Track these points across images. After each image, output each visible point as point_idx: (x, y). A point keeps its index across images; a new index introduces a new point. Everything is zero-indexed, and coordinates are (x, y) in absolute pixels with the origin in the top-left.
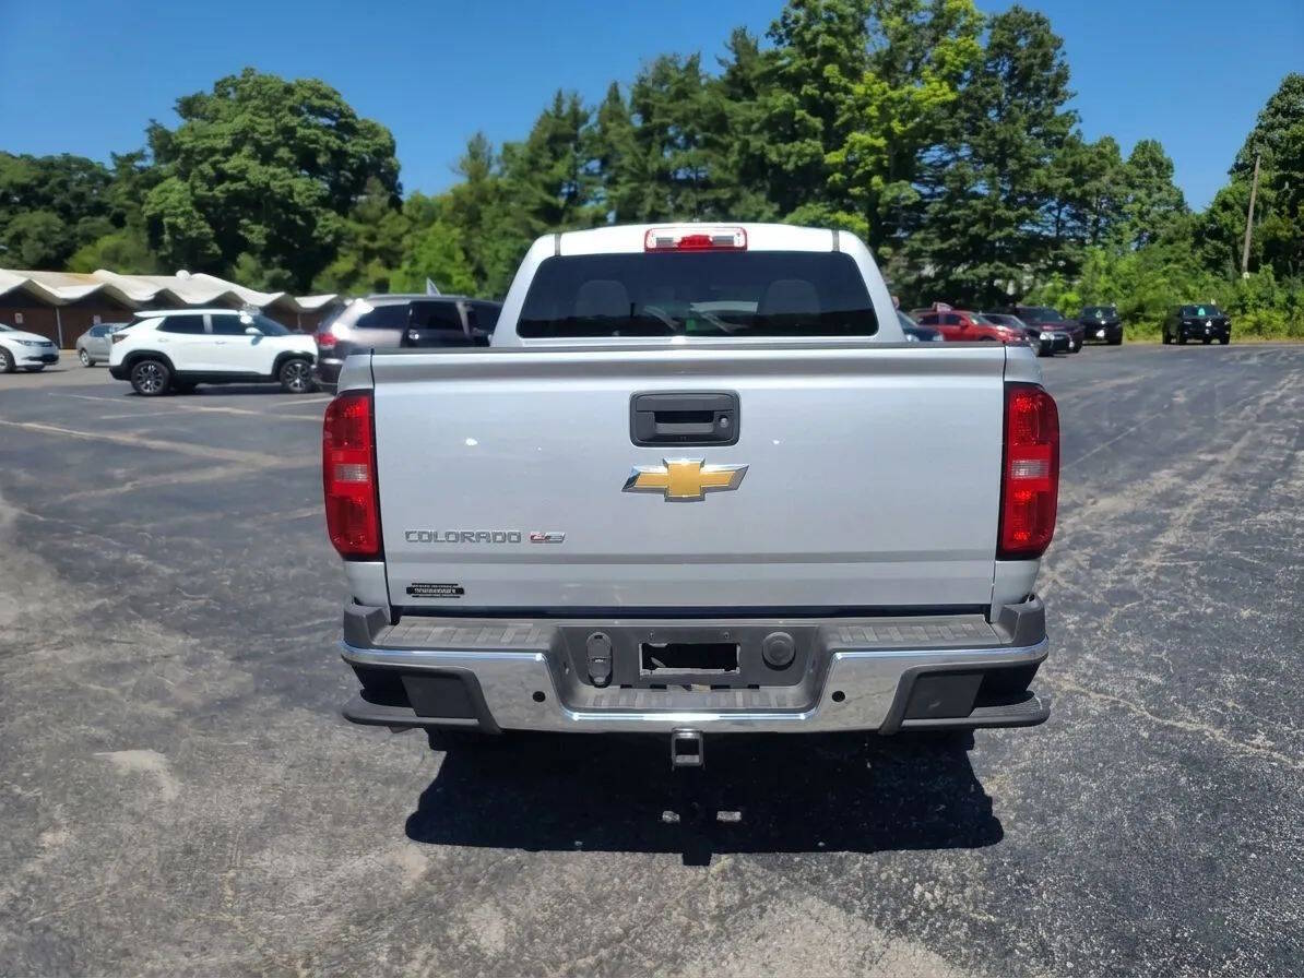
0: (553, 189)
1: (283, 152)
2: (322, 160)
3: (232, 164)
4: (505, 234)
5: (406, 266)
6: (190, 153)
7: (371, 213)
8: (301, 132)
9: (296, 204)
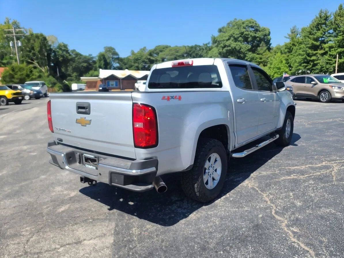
0: (316, 40)
1: (240, 39)
2: (249, 39)
3: (227, 43)
4: (300, 54)
5: (269, 65)
6: (219, 41)
7: (261, 52)
8: (245, 33)
9: (241, 51)
